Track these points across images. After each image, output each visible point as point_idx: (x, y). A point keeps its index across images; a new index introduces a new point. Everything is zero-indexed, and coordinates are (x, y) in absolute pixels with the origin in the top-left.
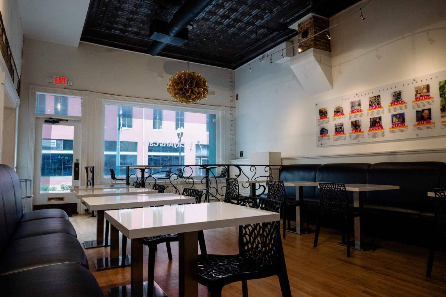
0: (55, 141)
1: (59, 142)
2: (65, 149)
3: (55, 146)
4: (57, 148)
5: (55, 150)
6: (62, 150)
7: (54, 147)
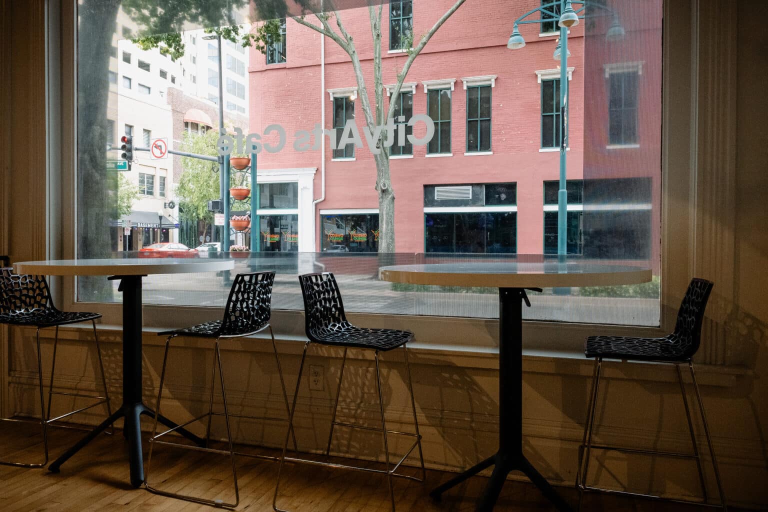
0: (470, 188)
1: (477, 189)
2: (488, 202)
3: (471, 198)
4: (474, 202)
5: (471, 206)
6: (483, 206)
7: (468, 200)
